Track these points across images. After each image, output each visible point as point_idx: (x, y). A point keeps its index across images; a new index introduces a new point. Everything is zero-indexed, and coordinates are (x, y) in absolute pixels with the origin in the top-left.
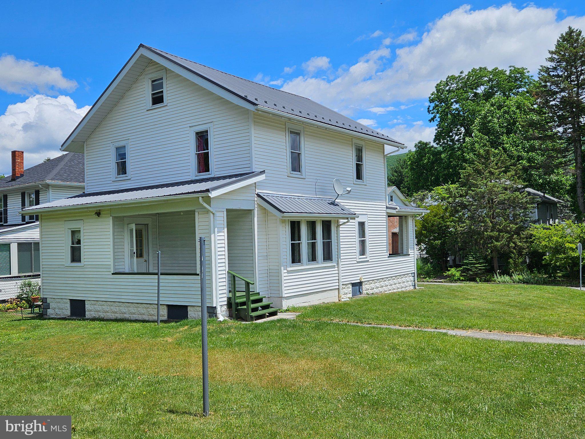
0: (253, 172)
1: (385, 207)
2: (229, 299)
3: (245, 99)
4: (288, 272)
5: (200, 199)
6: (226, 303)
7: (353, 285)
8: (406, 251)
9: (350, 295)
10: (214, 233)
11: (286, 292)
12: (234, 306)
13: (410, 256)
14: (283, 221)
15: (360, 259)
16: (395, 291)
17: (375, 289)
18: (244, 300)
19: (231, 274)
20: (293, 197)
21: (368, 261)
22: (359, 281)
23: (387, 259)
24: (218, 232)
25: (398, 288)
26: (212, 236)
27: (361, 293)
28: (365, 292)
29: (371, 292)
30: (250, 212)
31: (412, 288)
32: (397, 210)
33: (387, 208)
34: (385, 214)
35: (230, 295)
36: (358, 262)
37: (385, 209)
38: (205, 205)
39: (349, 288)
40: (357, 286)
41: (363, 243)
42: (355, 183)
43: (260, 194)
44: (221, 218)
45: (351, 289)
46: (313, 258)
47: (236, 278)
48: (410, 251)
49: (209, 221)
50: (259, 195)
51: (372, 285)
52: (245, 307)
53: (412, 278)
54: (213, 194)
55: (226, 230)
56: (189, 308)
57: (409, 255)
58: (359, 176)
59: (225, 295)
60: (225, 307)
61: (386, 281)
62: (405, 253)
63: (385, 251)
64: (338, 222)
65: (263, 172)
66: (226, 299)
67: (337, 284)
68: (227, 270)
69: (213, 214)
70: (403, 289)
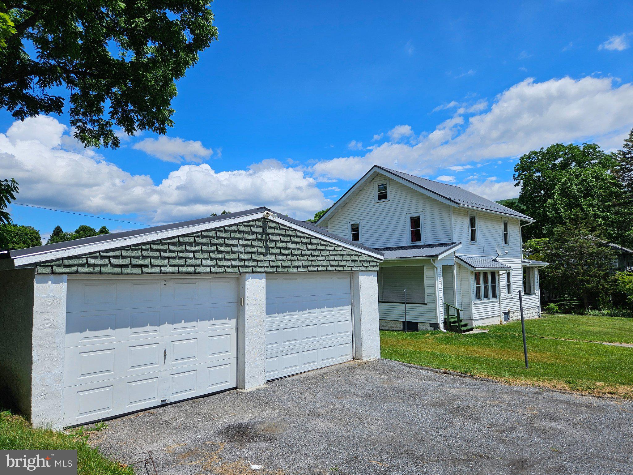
0: (454, 243)
1: (521, 261)
2: (445, 319)
3: (449, 199)
4: (475, 304)
5: (431, 260)
6: (443, 322)
7: (505, 313)
8: (533, 291)
9: (503, 320)
10: (437, 280)
11: (474, 316)
12: (448, 324)
14: (472, 272)
15: (508, 296)
16: (528, 318)
17: (516, 317)
18: (456, 319)
19: (446, 304)
20: (473, 257)
21: (512, 298)
22: (508, 311)
23: (523, 296)
24: (439, 279)
25: (530, 317)
26: (436, 281)
27: (509, 319)
28: (511, 319)
29: (514, 319)
30: (451, 267)
31: (538, 317)
32: (530, 264)
33: (522, 262)
34: (521, 266)
35: (446, 317)
36: (507, 299)
37: (521, 263)
38: (433, 263)
39: (502, 315)
40: (507, 315)
41: (509, 286)
42: (504, 246)
43: (458, 256)
44: (440, 271)
45: (503, 317)
46: (487, 296)
47: (450, 307)
48: (536, 291)
49: (434, 273)
50: (456, 257)
51: (514, 315)
52: (457, 324)
53: (537, 310)
54: (440, 257)
55: (442, 278)
56: (419, 324)
57: (535, 294)
58: (506, 242)
59: (442, 317)
60: (443, 324)
62: (532, 292)
64: (499, 272)
65: (460, 243)
66: (443, 319)
67: (499, 313)
68: (443, 302)
69: (437, 269)
70: (533, 318)
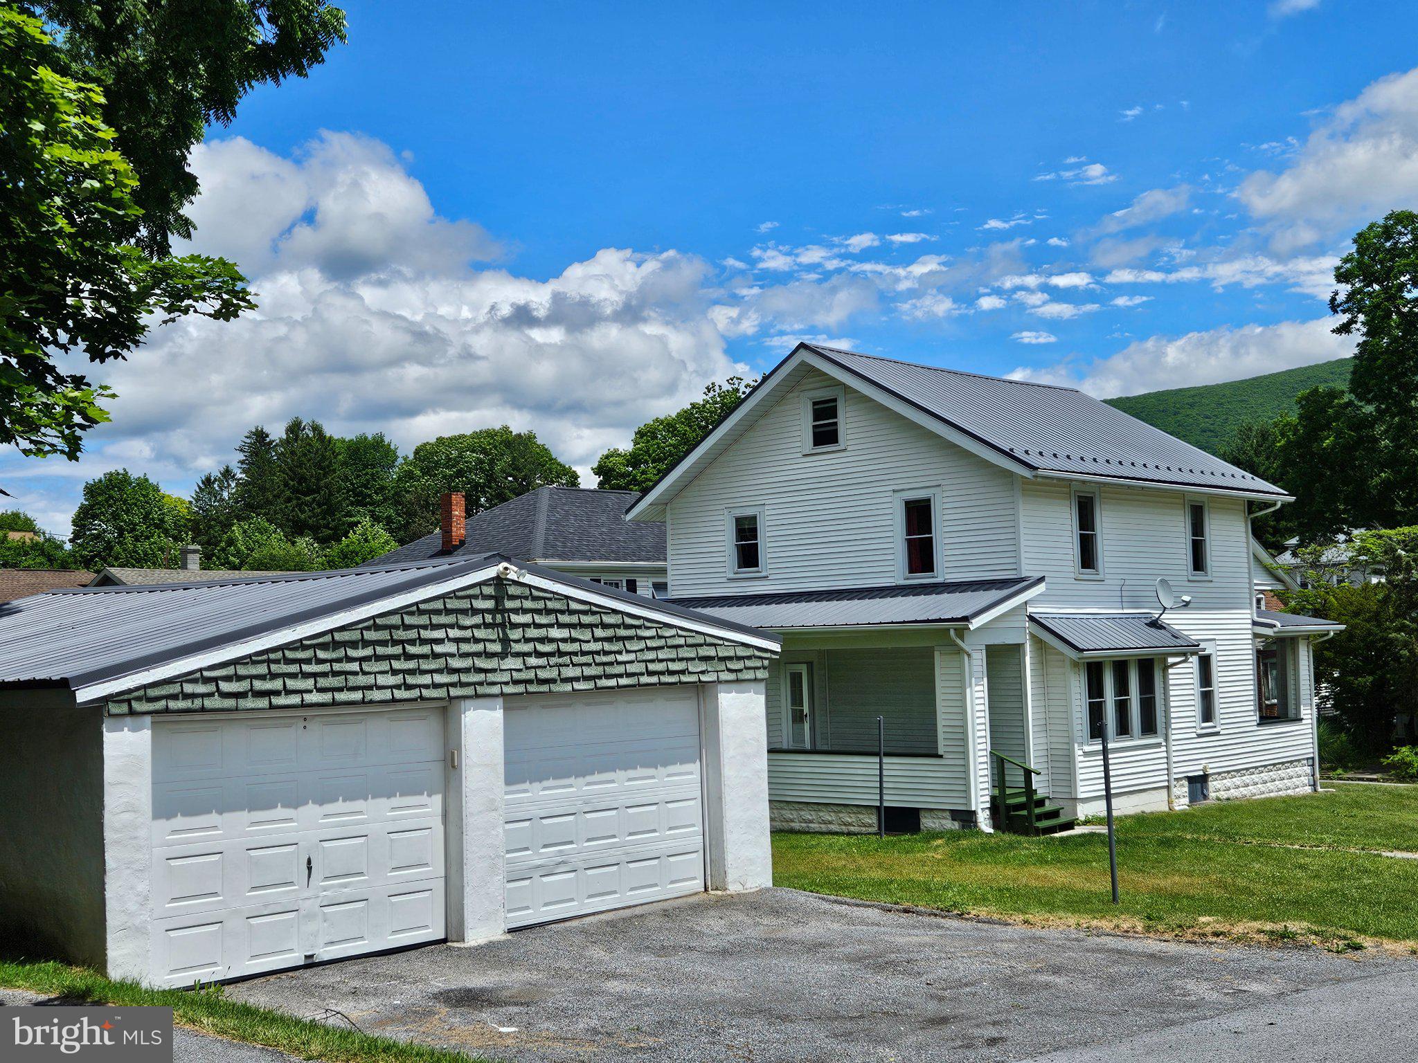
0: (1023, 580)
1: (1250, 621)
2: (993, 799)
3: (1009, 455)
4: (1086, 754)
5: (952, 632)
6: (988, 805)
7: (1191, 780)
8: (1294, 711)
9: (1184, 799)
10: (970, 685)
11: (1082, 789)
12: (1002, 810)
13: (1304, 722)
14: (1075, 664)
15: (1203, 728)
16: (1272, 795)
17: (1232, 791)
18: (1024, 800)
19: (997, 756)
20: (1085, 616)
21: (1217, 734)
22: (1201, 773)
23: (1256, 728)
24: (976, 685)
25: (1280, 790)
26: (968, 691)
27: (1205, 797)
28: (1212, 795)
29: (1223, 795)
30: (1017, 648)
31: (1308, 790)
32: (1276, 629)
33: (1255, 623)
34: (1250, 637)
35: (996, 792)
36: (1200, 736)
37: (1250, 626)
38: (959, 641)
39: (1183, 786)
40: (1198, 783)
41: (1207, 698)
42: (1191, 578)
43: (1036, 616)
44: (978, 661)
45: (1186, 789)
46: (1123, 729)
47: (1007, 765)
48: (1303, 712)
49: (962, 667)
50: (1032, 618)
51: (1228, 782)
52: (1025, 812)
53: (1308, 770)
54: (975, 624)
55: (985, 679)
56: (922, 813)
57: (1302, 719)
58: (1198, 564)
59: (986, 792)
60: (988, 812)
61: (1253, 773)
62: (1291, 713)
63: (1252, 713)
64: (1165, 660)
65: (1041, 579)
66: (988, 798)
67: (1166, 777)
68: (989, 749)
69: (969, 655)
70: (1290, 792)
